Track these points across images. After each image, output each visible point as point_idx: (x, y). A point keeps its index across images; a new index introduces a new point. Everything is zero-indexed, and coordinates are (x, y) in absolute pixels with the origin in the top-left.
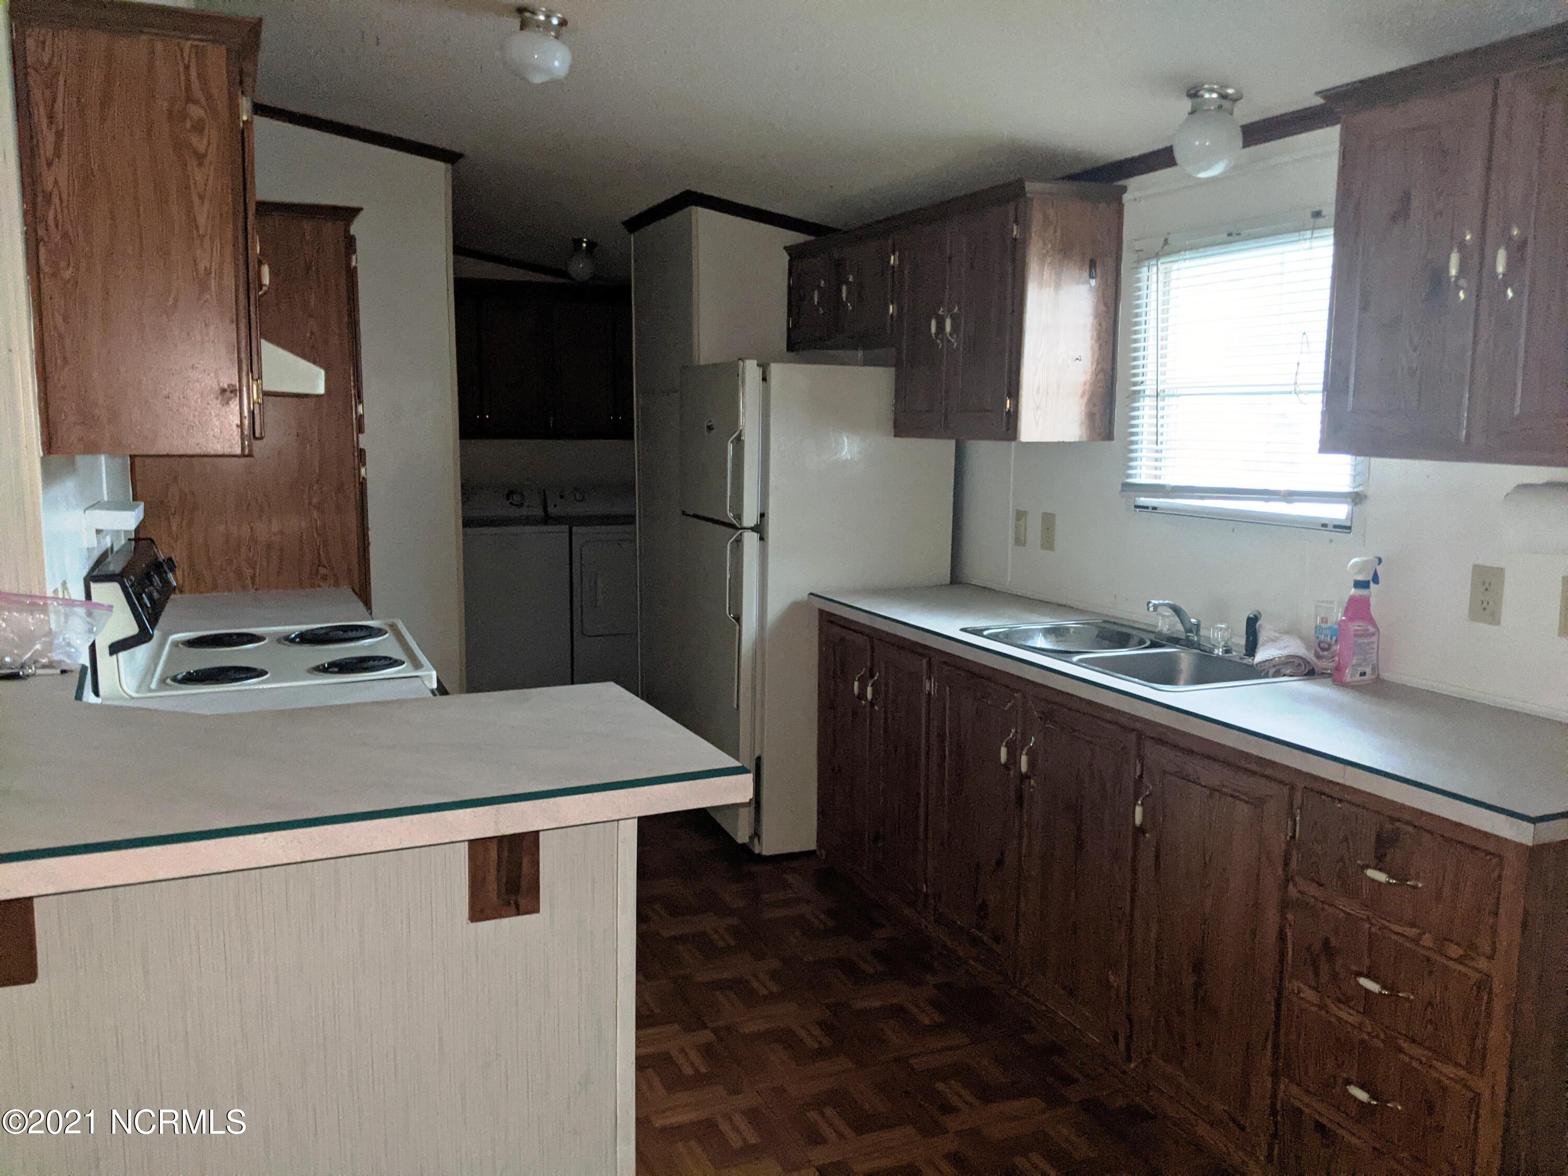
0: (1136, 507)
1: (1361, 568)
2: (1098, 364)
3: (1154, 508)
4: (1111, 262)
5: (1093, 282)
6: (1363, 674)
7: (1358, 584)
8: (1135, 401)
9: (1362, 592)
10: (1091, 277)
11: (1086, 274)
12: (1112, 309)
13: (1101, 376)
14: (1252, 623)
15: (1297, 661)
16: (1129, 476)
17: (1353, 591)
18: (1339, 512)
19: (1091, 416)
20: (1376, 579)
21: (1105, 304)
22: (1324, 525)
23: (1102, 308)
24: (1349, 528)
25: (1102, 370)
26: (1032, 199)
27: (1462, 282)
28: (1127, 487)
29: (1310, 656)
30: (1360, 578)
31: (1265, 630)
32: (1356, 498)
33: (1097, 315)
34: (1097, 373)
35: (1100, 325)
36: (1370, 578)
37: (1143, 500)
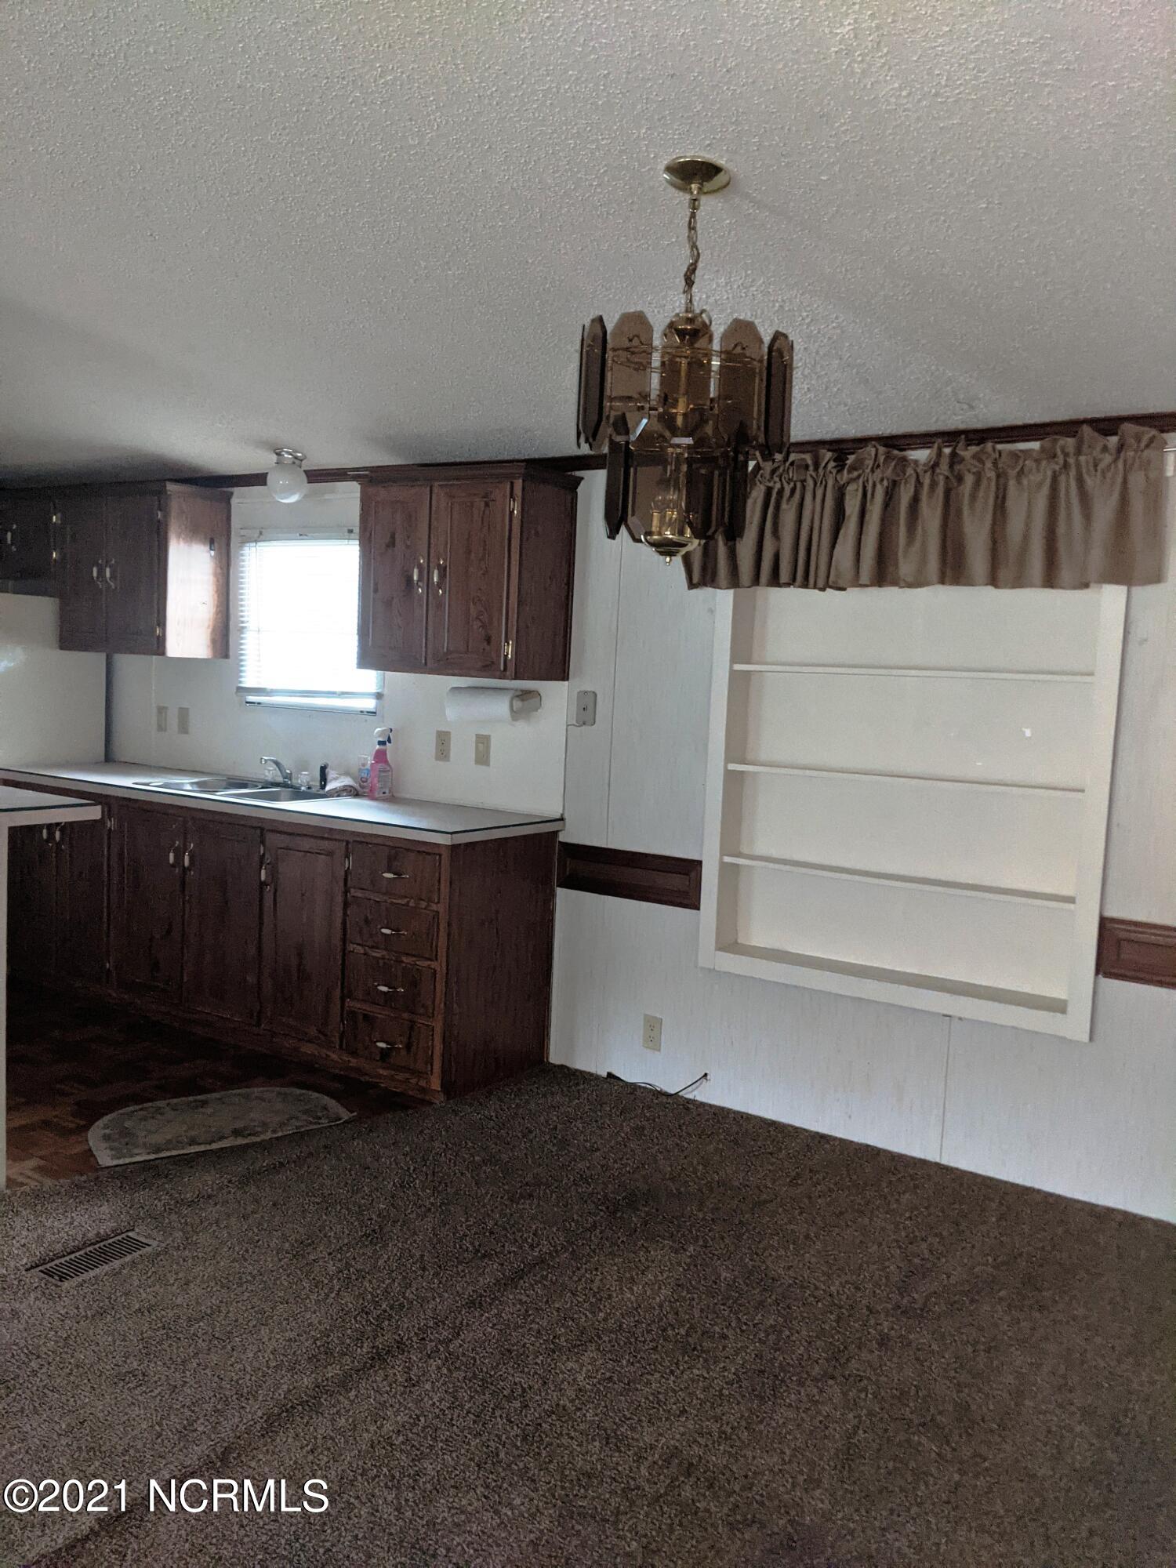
0: (247, 702)
1: (381, 733)
2: (217, 607)
3: (259, 703)
4: (224, 539)
5: (213, 553)
6: (384, 793)
7: (380, 743)
8: (242, 633)
9: (382, 747)
10: (211, 549)
11: (208, 548)
12: (225, 571)
13: (219, 616)
14: (323, 770)
15: (349, 789)
16: (241, 682)
17: (378, 747)
18: (370, 704)
19: (214, 642)
20: (389, 740)
21: (221, 568)
22: (362, 712)
23: (219, 571)
24: (375, 713)
25: (220, 611)
26: (170, 495)
27: (420, 584)
28: (240, 689)
29: (356, 785)
30: (381, 739)
31: (331, 774)
32: (379, 696)
33: (215, 575)
34: (217, 613)
35: (218, 581)
36: (386, 739)
37: (251, 698)
